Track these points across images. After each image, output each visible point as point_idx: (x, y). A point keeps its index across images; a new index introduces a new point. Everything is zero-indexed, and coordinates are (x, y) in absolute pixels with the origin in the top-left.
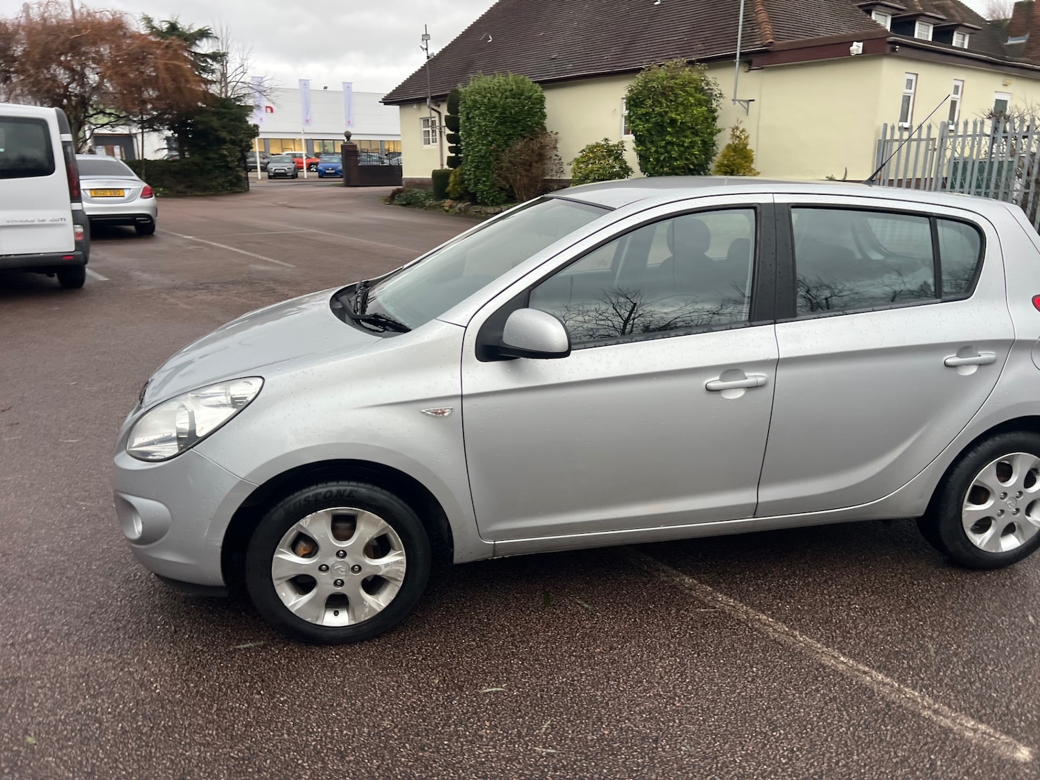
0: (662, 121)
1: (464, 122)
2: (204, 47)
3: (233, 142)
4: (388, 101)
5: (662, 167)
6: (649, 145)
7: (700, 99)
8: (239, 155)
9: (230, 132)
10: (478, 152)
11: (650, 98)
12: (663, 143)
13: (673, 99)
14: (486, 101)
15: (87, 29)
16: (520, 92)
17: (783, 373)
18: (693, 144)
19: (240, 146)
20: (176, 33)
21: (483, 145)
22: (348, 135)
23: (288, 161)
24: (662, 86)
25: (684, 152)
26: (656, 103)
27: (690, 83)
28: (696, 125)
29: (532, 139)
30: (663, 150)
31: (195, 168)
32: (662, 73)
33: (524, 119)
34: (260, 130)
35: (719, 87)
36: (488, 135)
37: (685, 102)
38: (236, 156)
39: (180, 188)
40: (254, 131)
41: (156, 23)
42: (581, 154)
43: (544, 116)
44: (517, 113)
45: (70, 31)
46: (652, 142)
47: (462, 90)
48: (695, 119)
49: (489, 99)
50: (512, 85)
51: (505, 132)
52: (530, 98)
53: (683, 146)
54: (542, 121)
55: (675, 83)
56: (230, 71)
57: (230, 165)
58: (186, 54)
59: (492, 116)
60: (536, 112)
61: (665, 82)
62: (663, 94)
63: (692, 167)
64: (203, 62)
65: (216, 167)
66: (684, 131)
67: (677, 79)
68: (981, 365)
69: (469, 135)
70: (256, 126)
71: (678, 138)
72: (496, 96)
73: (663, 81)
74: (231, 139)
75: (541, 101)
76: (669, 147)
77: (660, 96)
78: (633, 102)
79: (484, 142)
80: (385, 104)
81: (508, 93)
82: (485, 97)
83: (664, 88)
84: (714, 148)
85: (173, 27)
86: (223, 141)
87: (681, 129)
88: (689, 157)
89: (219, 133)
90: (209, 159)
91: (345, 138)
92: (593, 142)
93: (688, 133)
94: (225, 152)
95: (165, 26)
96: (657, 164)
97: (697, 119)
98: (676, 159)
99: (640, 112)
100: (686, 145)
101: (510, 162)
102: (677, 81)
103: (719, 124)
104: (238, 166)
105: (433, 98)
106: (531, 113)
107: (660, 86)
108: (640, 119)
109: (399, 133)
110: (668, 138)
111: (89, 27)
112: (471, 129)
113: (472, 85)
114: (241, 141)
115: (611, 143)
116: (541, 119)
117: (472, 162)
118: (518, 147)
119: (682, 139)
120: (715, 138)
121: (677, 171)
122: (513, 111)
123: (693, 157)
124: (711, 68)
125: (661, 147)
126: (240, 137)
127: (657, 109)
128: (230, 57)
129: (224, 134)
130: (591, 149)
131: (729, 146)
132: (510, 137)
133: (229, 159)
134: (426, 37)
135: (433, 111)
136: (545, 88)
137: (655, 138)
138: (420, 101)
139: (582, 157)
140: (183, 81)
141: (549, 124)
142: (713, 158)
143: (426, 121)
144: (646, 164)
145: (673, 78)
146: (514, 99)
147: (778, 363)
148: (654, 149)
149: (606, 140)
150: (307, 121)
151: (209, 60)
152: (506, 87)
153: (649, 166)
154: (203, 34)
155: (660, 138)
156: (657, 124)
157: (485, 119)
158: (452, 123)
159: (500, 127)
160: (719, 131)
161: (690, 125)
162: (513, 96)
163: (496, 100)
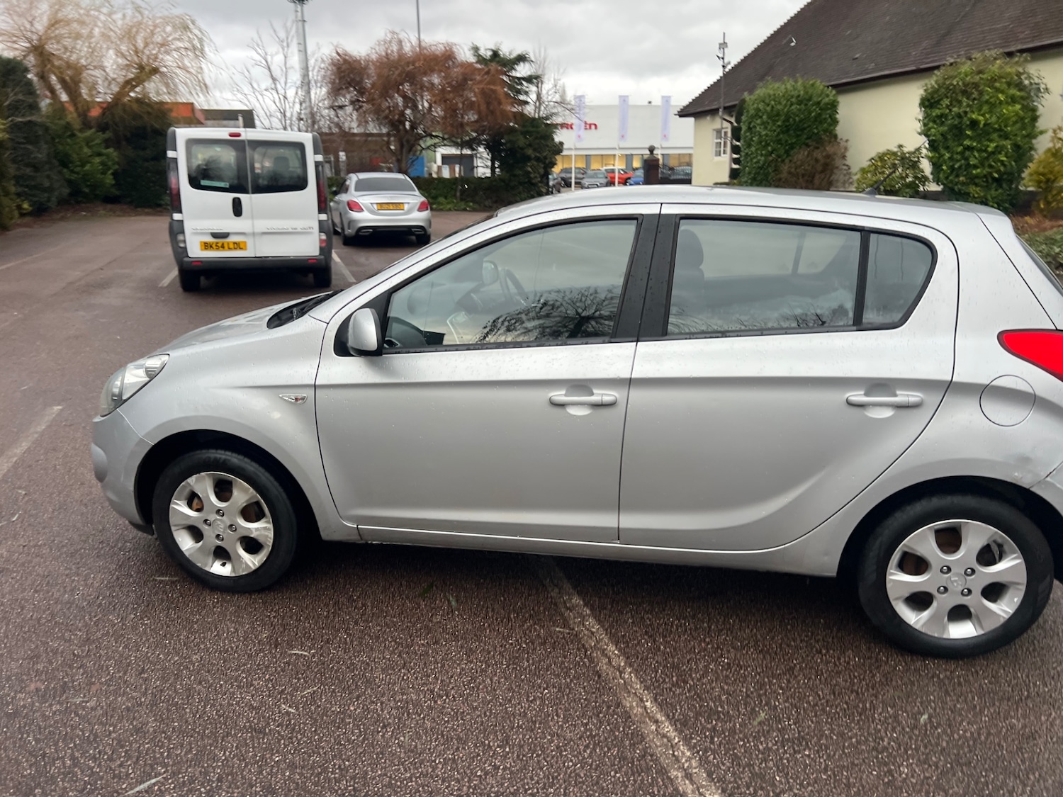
0: (960, 123)
1: (745, 132)
2: (522, 70)
3: (538, 159)
4: (683, 113)
5: (957, 176)
6: (943, 151)
7: (1013, 95)
8: (542, 171)
9: (535, 150)
10: (756, 163)
11: (947, 97)
12: (960, 149)
13: (977, 97)
14: (769, 109)
15: (420, 60)
16: (807, 97)
17: (637, 395)
18: (998, 150)
19: (544, 163)
20: (497, 59)
21: (762, 155)
22: (652, 150)
23: (602, 176)
24: (963, 83)
25: (987, 158)
26: (954, 103)
27: (1002, 77)
28: (1006, 126)
29: (818, 148)
30: (959, 157)
31: (503, 184)
32: (966, 67)
33: (809, 126)
34: (565, 146)
35: (1044, 81)
36: (768, 145)
37: (991, 100)
38: (539, 173)
39: (488, 203)
40: (558, 148)
41: (482, 52)
42: (869, 163)
43: (835, 122)
44: (801, 121)
45: (408, 64)
46: (947, 148)
47: (747, 99)
48: (1005, 120)
49: (773, 107)
50: (799, 91)
51: (787, 141)
52: (819, 103)
53: (985, 151)
54: (832, 128)
55: (981, 79)
56: (544, 92)
57: (533, 181)
58: (505, 78)
59: (774, 124)
60: (825, 119)
61: (968, 79)
62: (964, 93)
63: (996, 175)
64: (518, 84)
65: (521, 183)
66: (989, 134)
67: (984, 74)
68: (899, 407)
69: (749, 146)
70: (561, 144)
71: (978, 143)
72: (780, 103)
73: (966, 76)
74: (536, 156)
75: (833, 106)
76: (967, 153)
77: (960, 94)
78: (928, 103)
79: (763, 152)
80: (680, 116)
81: (794, 100)
82: (768, 105)
83: (965, 85)
84: (1033, 152)
85: (495, 54)
86: (529, 158)
87: (984, 132)
88: (993, 164)
89: (526, 150)
90: (515, 176)
91: (648, 152)
92: (882, 149)
93: (995, 136)
94: (529, 169)
95: (489, 53)
96: (952, 172)
97: (1008, 119)
98: (975, 167)
99: (934, 114)
100: (990, 149)
101: (790, 173)
102: (984, 76)
103: (1041, 124)
104: (541, 182)
105: (725, 108)
106: (818, 119)
107: (960, 83)
108: (934, 122)
109: (692, 146)
110: (967, 142)
111: (422, 58)
112: (751, 139)
113: (760, 92)
114: (545, 158)
115: (905, 150)
116: (831, 125)
117: (749, 173)
118: (800, 157)
119: (986, 143)
120: (1034, 141)
121: (977, 181)
122: (797, 118)
123: (999, 164)
124: (1034, 59)
125: (957, 153)
126: (545, 154)
127: (955, 109)
128: (545, 79)
129: (530, 152)
130: (881, 157)
131: (1049, 150)
132: (792, 147)
133: (532, 176)
134: (723, 45)
135: (724, 122)
136: (840, 92)
137: (950, 143)
138: (713, 112)
139: (869, 166)
140: (496, 103)
141: (839, 130)
142: (1030, 164)
143: (718, 132)
144: (939, 173)
145: (980, 72)
146: (800, 105)
147: (630, 382)
148: (947, 155)
149: (900, 146)
150: (623, 136)
151: (524, 82)
152: (793, 93)
153: (941, 175)
154: (522, 58)
155: (956, 143)
156: (955, 127)
157: (766, 128)
158: (736, 134)
159: (781, 136)
160: (1042, 133)
161: (996, 126)
162: (800, 103)
163: (779, 107)
